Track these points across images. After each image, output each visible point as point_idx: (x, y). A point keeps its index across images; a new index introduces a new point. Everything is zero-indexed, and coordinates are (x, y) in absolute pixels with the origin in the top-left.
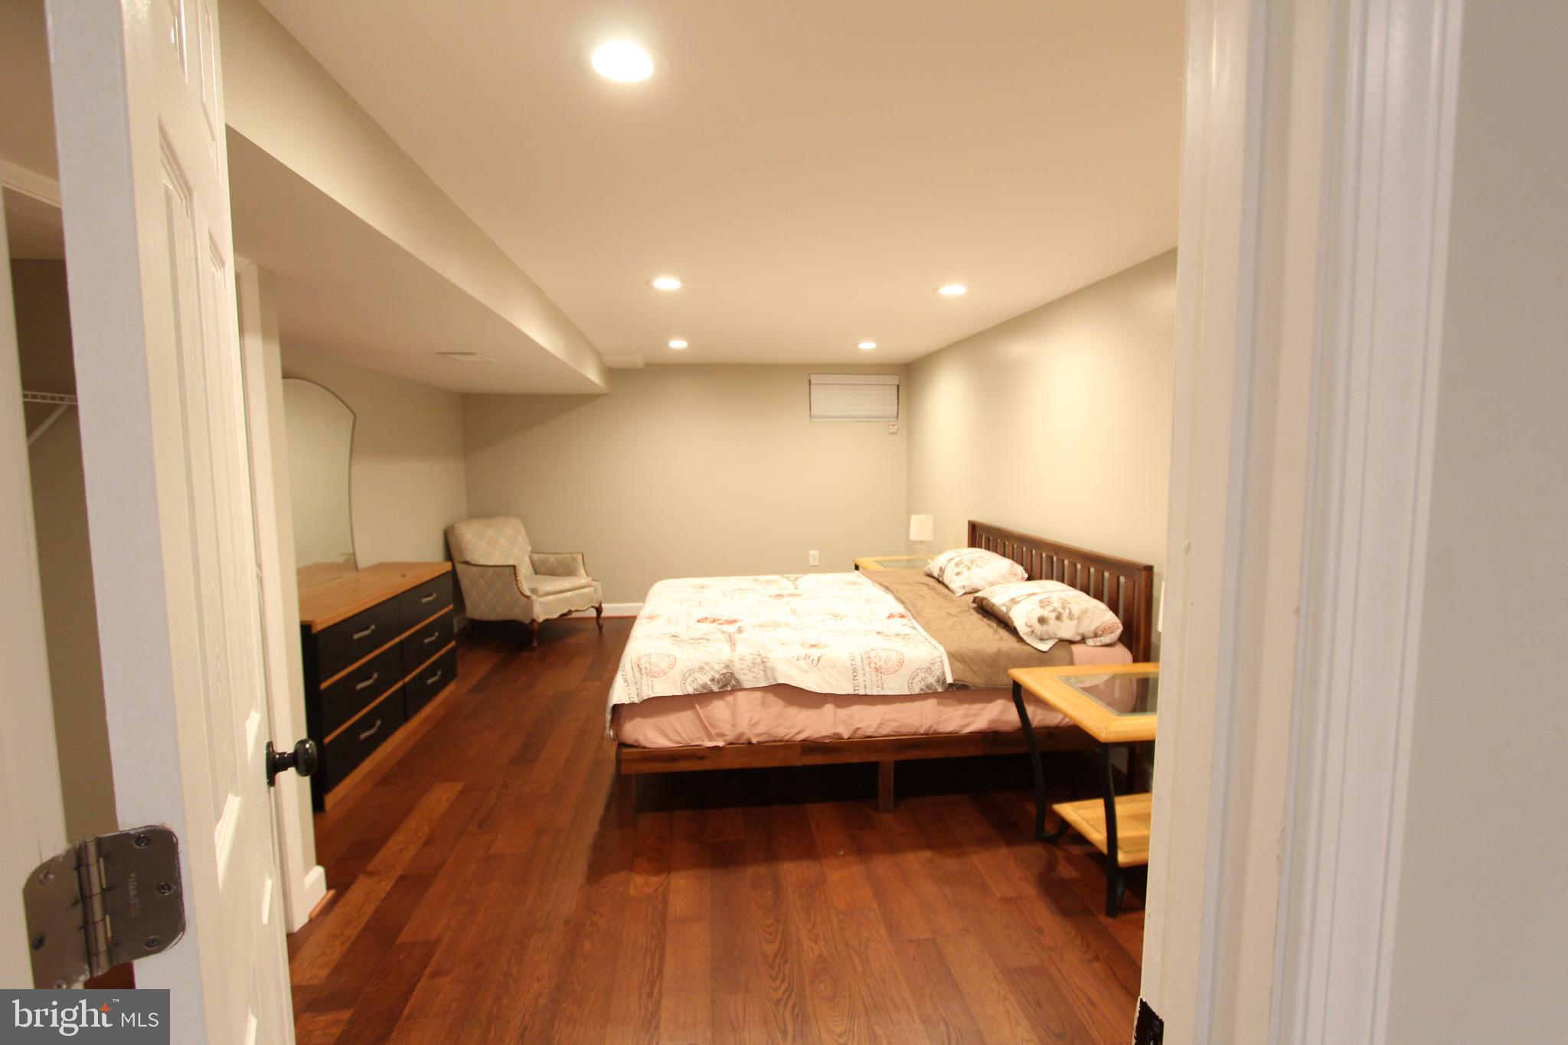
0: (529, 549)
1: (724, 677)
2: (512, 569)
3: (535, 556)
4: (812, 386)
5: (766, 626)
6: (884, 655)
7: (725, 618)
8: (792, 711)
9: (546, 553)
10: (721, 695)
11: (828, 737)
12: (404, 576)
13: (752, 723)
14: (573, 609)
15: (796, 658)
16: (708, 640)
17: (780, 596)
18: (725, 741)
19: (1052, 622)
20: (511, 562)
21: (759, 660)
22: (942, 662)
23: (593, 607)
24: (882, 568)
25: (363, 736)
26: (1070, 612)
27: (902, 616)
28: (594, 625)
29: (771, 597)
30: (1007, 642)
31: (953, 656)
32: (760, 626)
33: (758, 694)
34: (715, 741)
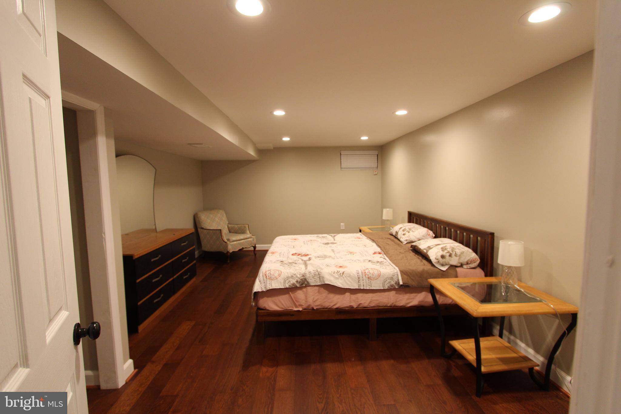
0: (227, 222)
1: (302, 281)
2: (220, 231)
3: (230, 226)
4: (341, 155)
5: (321, 257)
6: (371, 272)
7: (304, 253)
8: (332, 296)
9: (234, 224)
10: (300, 288)
11: (347, 307)
12: (174, 234)
13: (314, 300)
14: (244, 247)
15: (333, 272)
16: (296, 263)
17: (328, 244)
18: (302, 308)
19: (447, 257)
20: (219, 228)
21: (317, 273)
22: (397, 275)
23: (252, 246)
24: (371, 231)
25: (155, 301)
26: (456, 253)
27: (380, 253)
28: (252, 253)
29: (323, 244)
30: (428, 267)
31: (403, 272)
32: (318, 257)
33: (317, 288)
34: (298, 308)
